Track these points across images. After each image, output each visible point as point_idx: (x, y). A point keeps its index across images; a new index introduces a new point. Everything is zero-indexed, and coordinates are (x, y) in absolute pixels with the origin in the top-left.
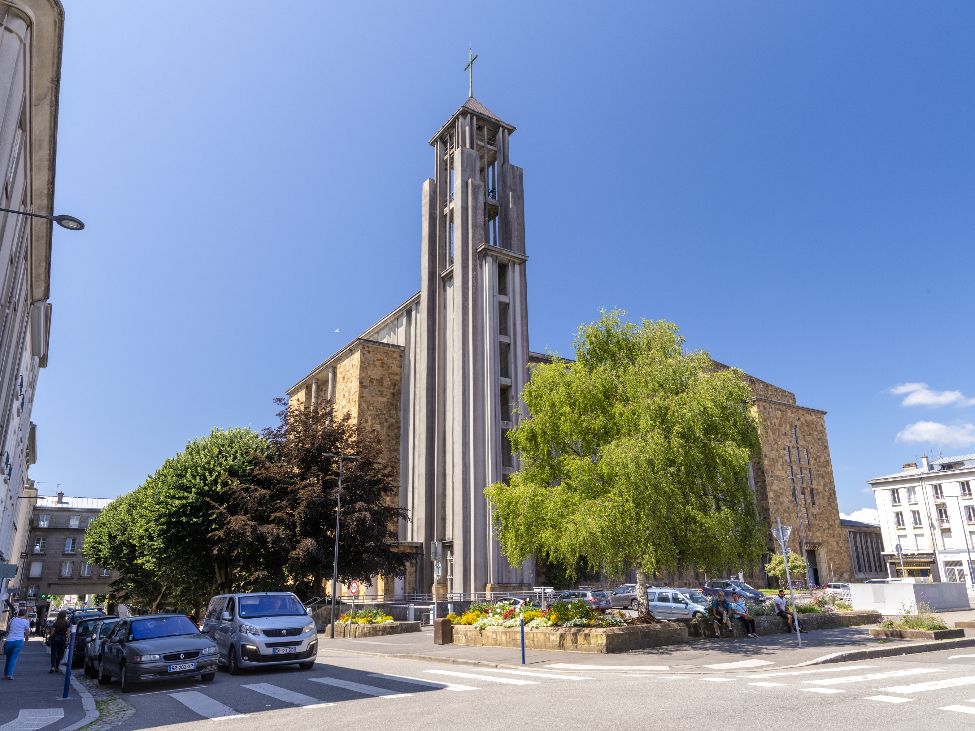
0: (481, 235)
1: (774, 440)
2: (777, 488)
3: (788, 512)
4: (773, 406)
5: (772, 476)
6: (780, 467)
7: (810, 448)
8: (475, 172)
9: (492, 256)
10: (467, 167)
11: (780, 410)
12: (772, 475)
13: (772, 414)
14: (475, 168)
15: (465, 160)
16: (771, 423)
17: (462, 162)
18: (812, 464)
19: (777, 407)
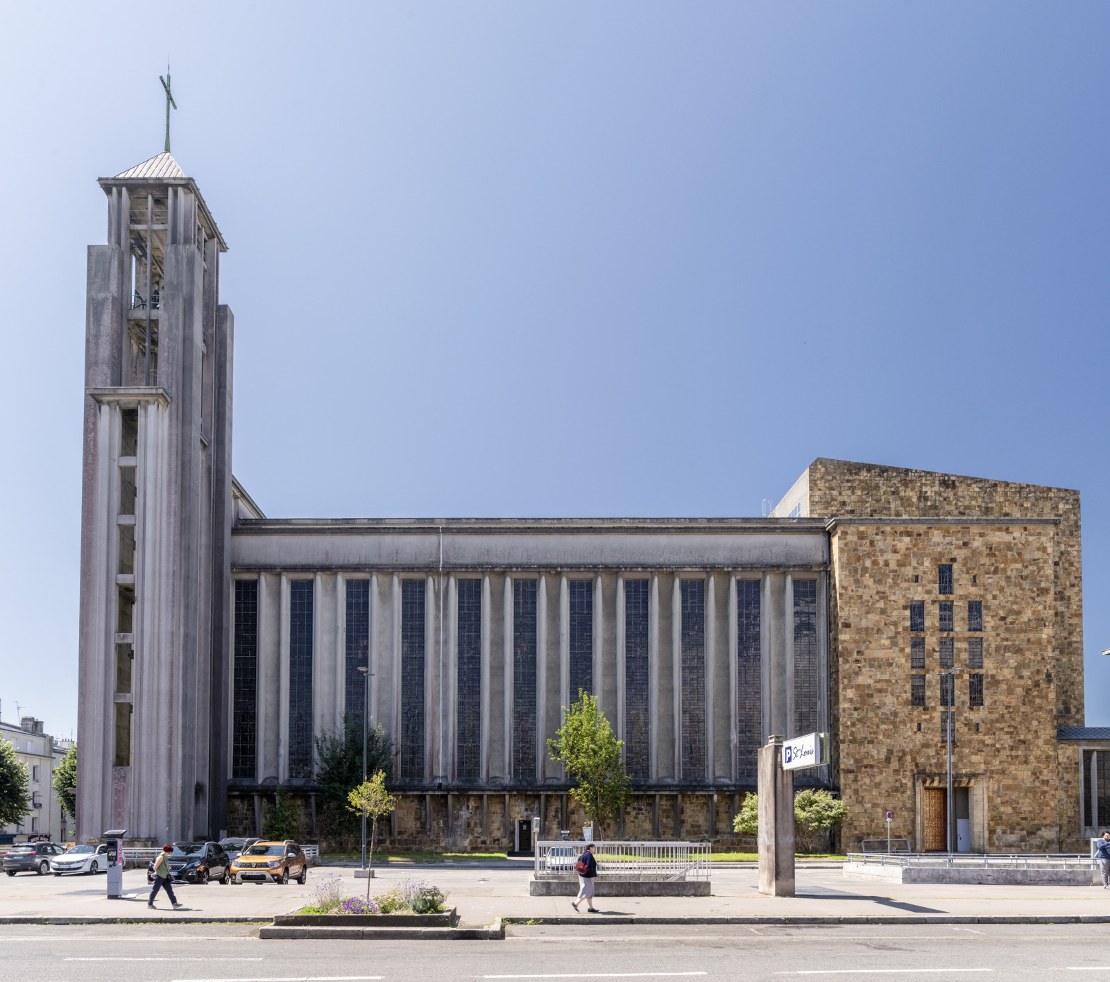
0: (105, 374)
1: (878, 593)
2: (871, 681)
3: (894, 723)
4: (888, 529)
5: (857, 661)
6: (887, 642)
7: (989, 597)
8: (109, 279)
9: (109, 403)
10: (96, 276)
11: (909, 534)
12: (859, 657)
13: (880, 545)
14: (109, 272)
15: (93, 266)
16: (875, 563)
17: (88, 270)
18: (989, 628)
19: (901, 528)
